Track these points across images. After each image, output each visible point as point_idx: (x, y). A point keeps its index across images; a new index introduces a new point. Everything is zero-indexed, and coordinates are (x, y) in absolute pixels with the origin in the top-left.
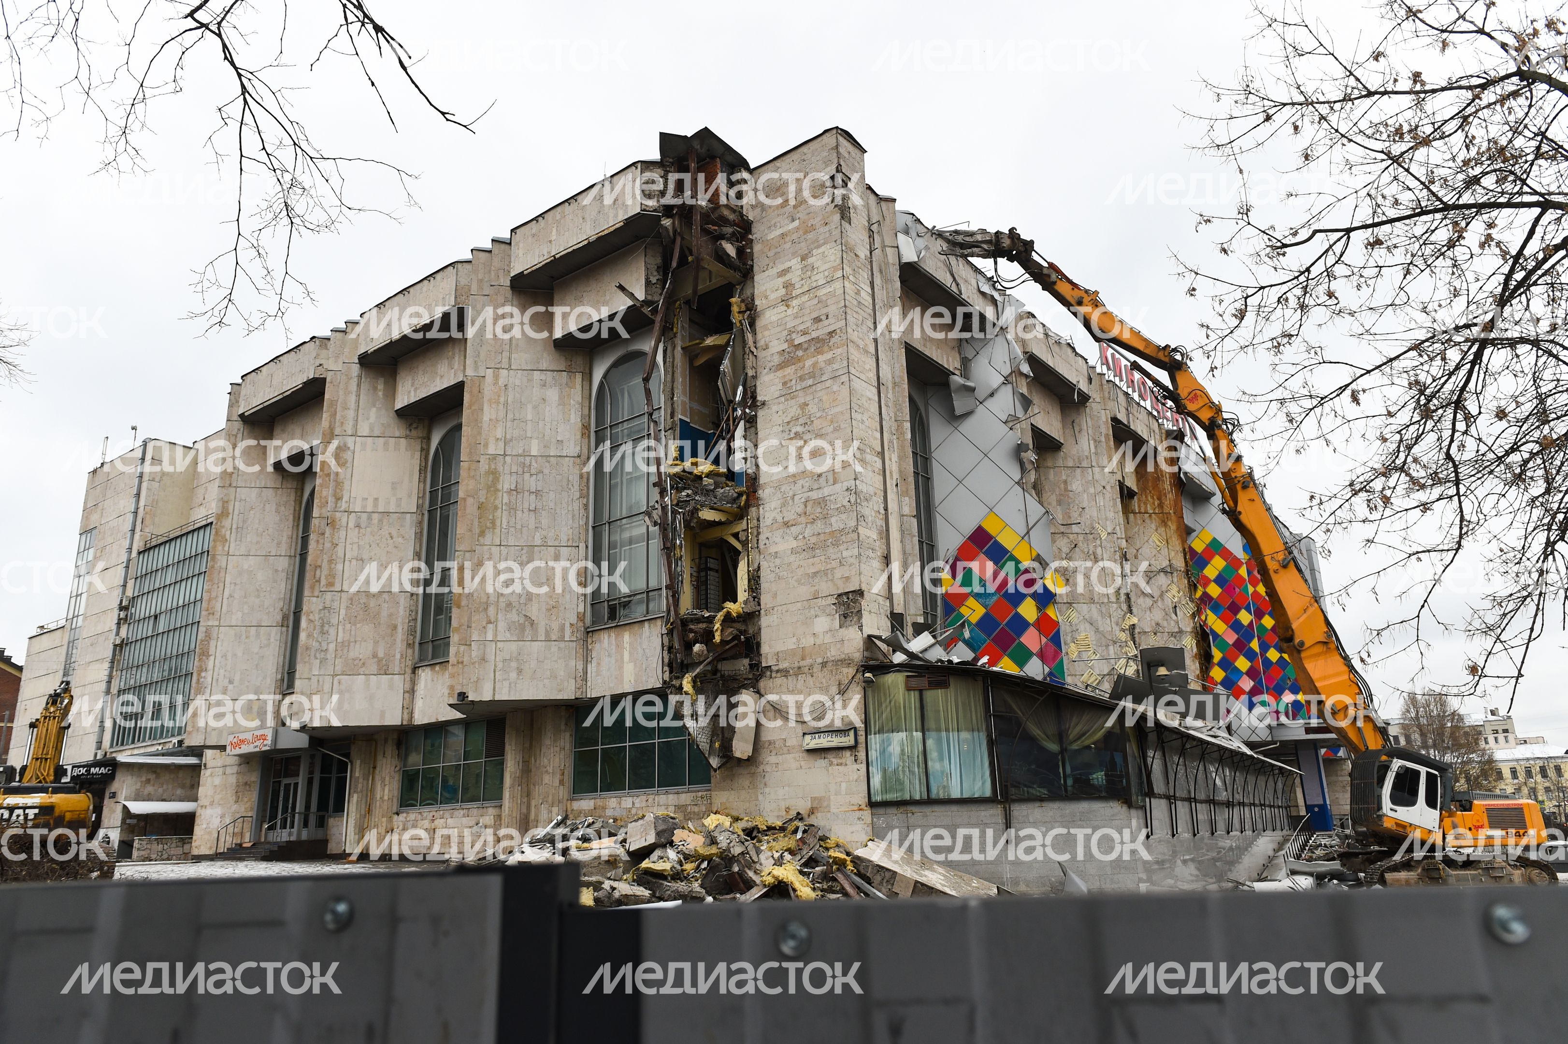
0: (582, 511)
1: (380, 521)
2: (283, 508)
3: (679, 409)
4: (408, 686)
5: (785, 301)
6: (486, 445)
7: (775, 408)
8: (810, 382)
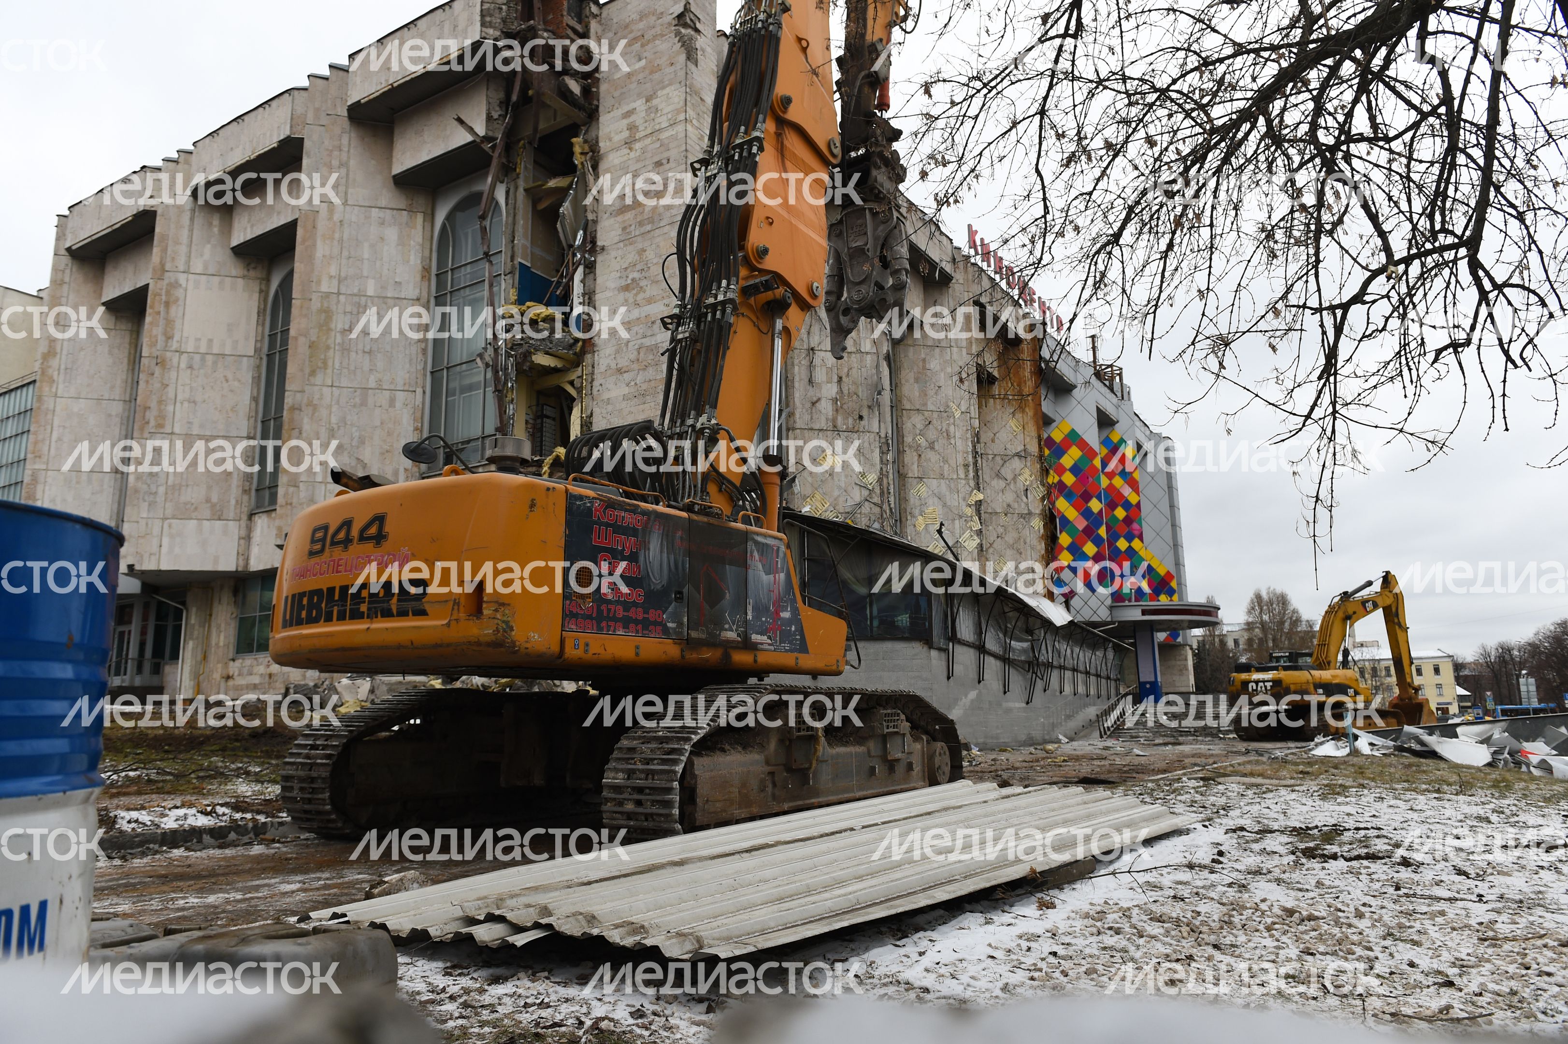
0: (420, 356)
1: (215, 363)
2: (116, 351)
3: (519, 251)
4: (243, 533)
5: (629, 144)
6: (319, 282)
7: (613, 254)
8: (649, 227)
